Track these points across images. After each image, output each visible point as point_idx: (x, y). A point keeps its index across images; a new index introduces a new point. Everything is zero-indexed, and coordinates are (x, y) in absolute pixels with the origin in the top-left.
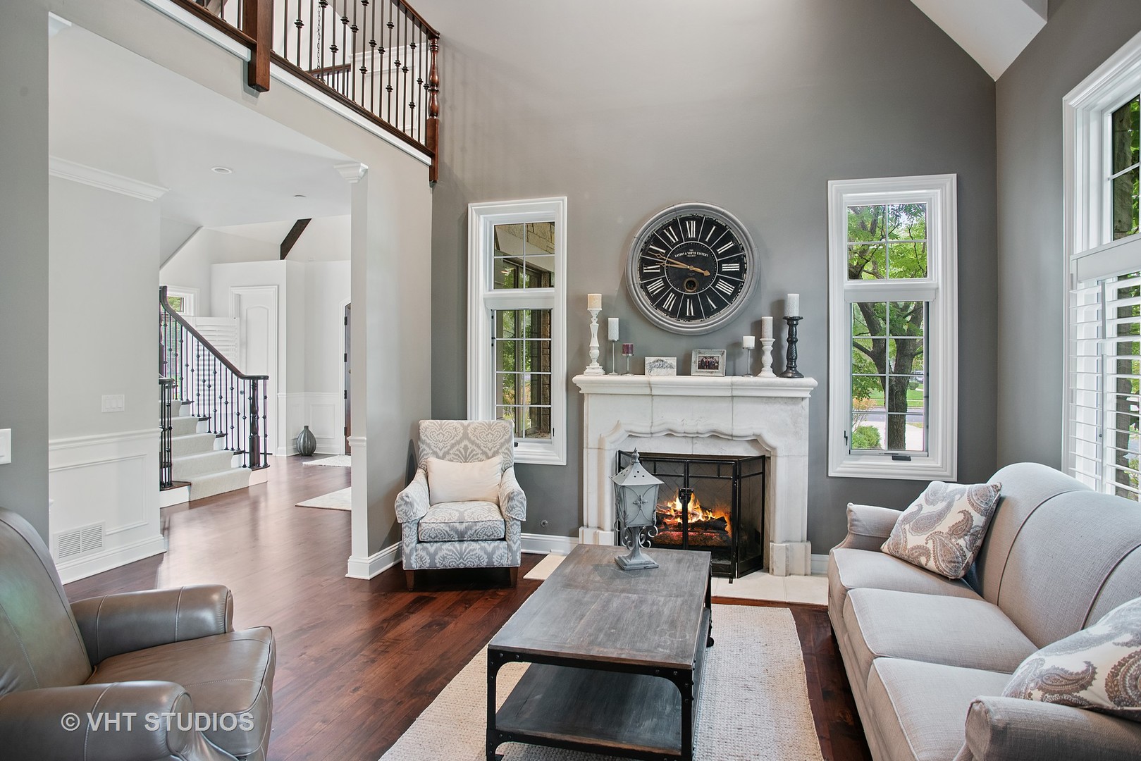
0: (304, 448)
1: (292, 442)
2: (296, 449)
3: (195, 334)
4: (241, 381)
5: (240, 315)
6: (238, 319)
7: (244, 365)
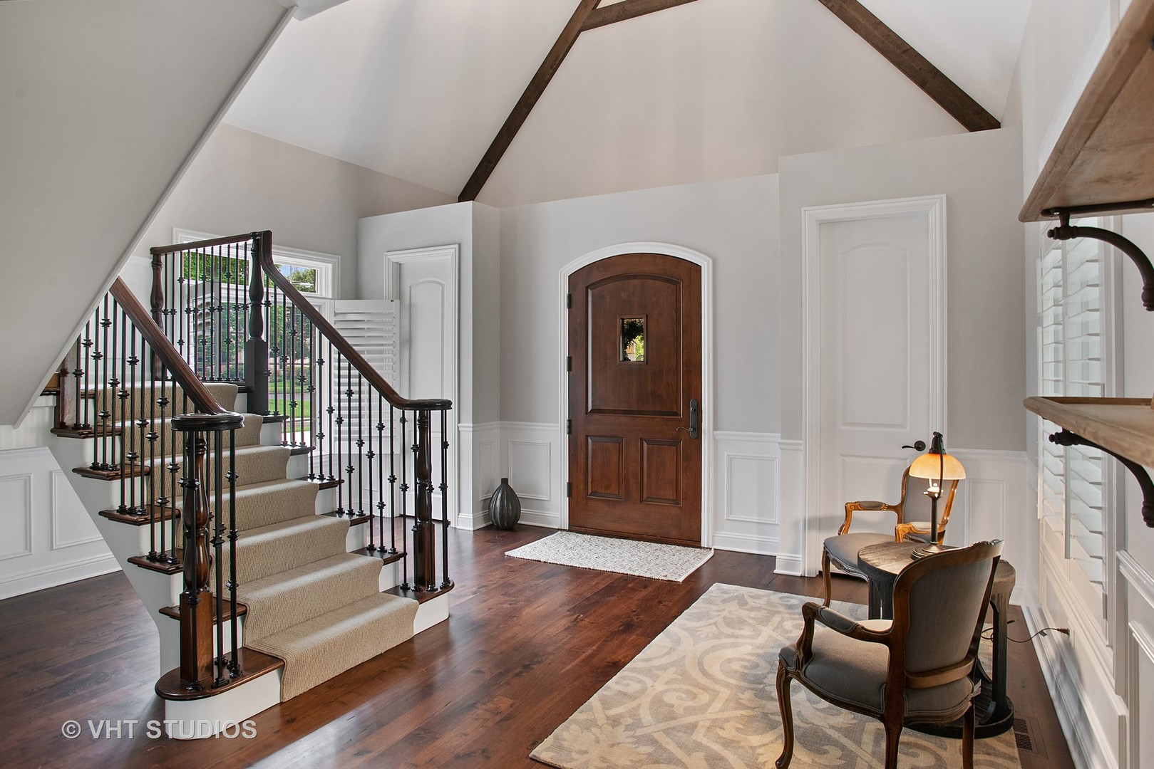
0: (502, 515)
1: (481, 505)
2: (487, 517)
3: (336, 339)
4: (397, 412)
5: (400, 295)
6: (397, 302)
7: (406, 384)
